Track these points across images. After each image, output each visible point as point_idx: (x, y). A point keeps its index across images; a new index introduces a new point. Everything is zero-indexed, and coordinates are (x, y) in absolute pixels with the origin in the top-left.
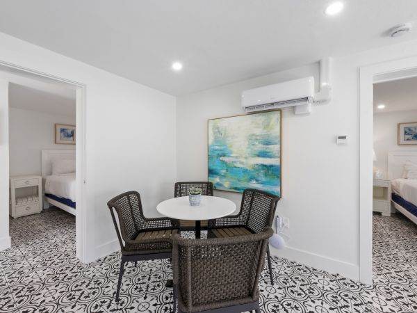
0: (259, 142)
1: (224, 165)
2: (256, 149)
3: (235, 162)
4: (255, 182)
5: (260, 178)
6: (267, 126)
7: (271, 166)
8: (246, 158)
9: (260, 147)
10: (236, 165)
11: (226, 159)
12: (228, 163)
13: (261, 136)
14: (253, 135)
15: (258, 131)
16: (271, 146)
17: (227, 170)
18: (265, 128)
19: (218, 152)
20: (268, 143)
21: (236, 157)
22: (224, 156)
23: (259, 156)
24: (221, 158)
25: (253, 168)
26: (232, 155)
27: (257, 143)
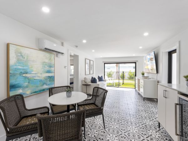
0: (47, 66)
1: (27, 79)
2: (46, 69)
3: (35, 77)
4: (45, 85)
5: (47, 83)
6: (50, 59)
7: (52, 76)
8: (41, 74)
9: (47, 68)
10: (35, 78)
11: (28, 75)
12: (30, 78)
13: (48, 63)
14: (44, 62)
15: (47, 61)
16: (52, 68)
17: (29, 82)
18: (49, 60)
19: (21, 71)
20: (51, 67)
21: (36, 74)
22: (27, 73)
23: (47, 72)
24: (24, 75)
25: (45, 79)
26: (33, 73)
27: (46, 66)
